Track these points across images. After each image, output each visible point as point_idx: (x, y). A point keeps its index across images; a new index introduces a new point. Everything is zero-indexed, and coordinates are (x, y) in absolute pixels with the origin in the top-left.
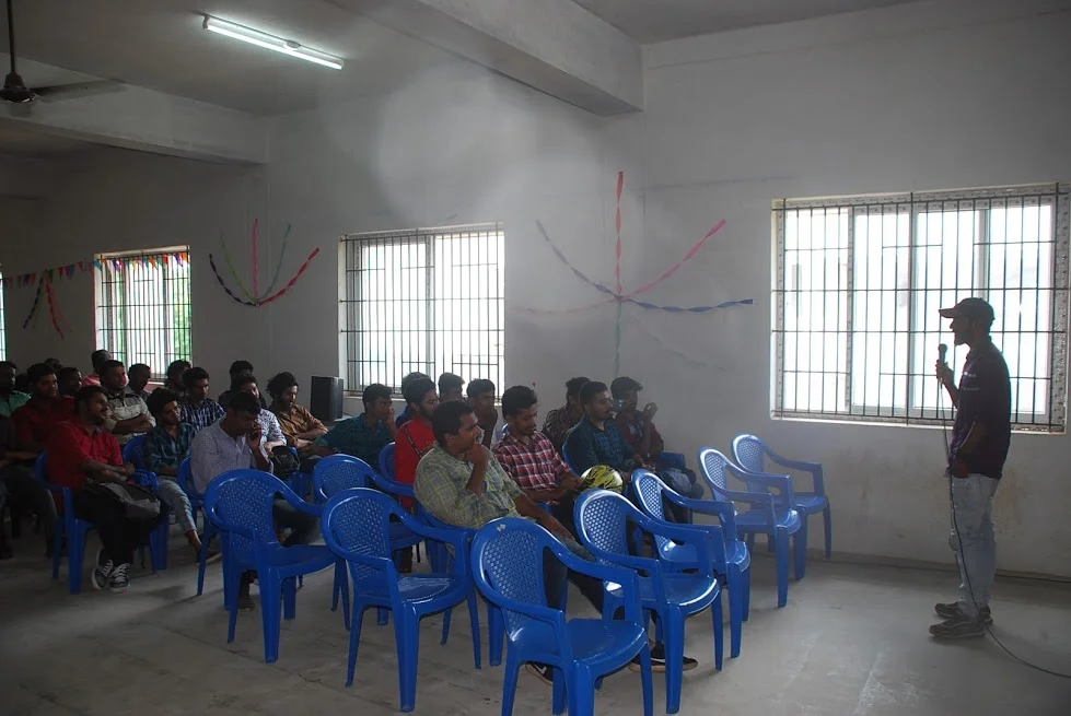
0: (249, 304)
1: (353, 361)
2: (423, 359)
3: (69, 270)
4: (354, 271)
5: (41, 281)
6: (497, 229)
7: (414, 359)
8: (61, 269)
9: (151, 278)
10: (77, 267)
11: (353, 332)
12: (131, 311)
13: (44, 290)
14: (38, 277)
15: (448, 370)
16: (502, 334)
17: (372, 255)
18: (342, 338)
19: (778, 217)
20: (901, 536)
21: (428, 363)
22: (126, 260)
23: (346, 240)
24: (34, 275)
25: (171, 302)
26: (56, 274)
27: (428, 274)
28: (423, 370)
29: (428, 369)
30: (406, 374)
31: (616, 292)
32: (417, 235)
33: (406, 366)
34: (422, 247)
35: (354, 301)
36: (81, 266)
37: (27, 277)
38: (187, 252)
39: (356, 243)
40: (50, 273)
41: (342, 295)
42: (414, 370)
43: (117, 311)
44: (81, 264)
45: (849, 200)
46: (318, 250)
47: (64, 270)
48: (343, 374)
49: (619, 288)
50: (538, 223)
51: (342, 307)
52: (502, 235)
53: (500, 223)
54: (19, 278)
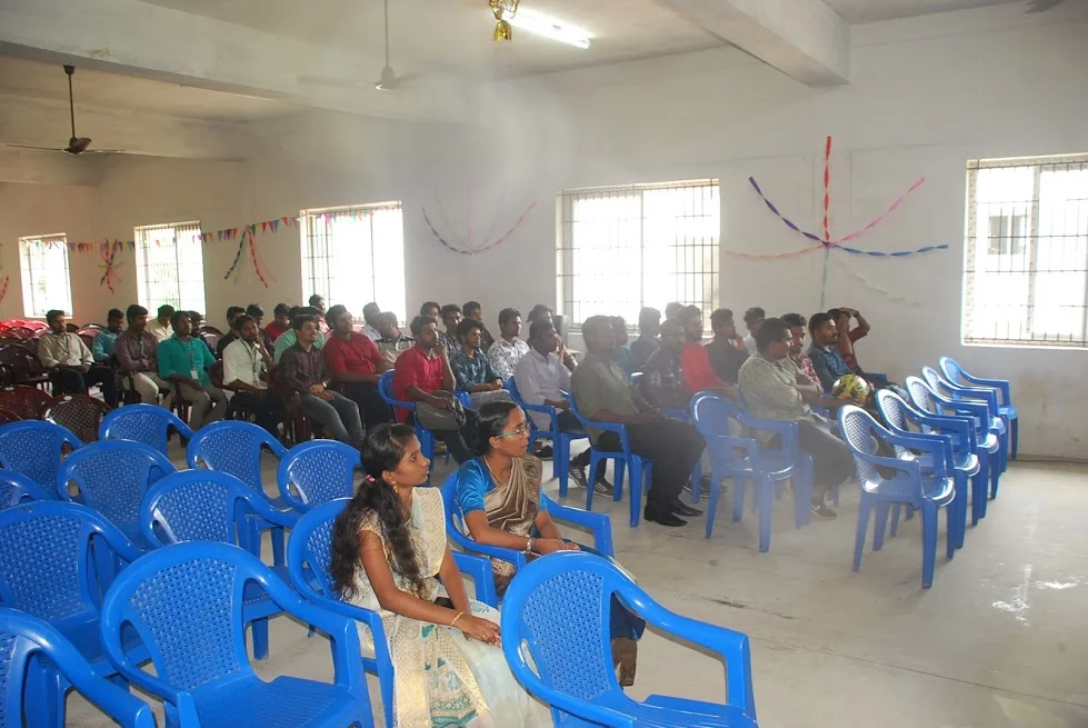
0: (464, 252)
1: (570, 302)
3: (273, 225)
4: (568, 222)
5: (243, 236)
6: (711, 185)
8: (264, 225)
10: (281, 223)
11: (568, 276)
13: (247, 245)
14: (239, 234)
16: (716, 276)
17: (582, 208)
18: (559, 281)
19: (971, 175)
20: (1077, 440)
22: (332, 214)
23: (563, 195)
24: (235, 230)
26: (259, 229)
31: (823, 238)
32: (633, 190)
35: (568, 249)
36: (285, 221)
37: (228, 232)
38: (399, 206)
39: (570, 197)
40: (253, 227)
41: (559, 244)
44: (285, 219)
45: (1036, 160)
46: (535, 203)
47: (268, 225)
49: (827, 236)
50: (751, 179)
51: (559, 255)
52: (716, 189)
53: (715, 180)
54: (220, 233)
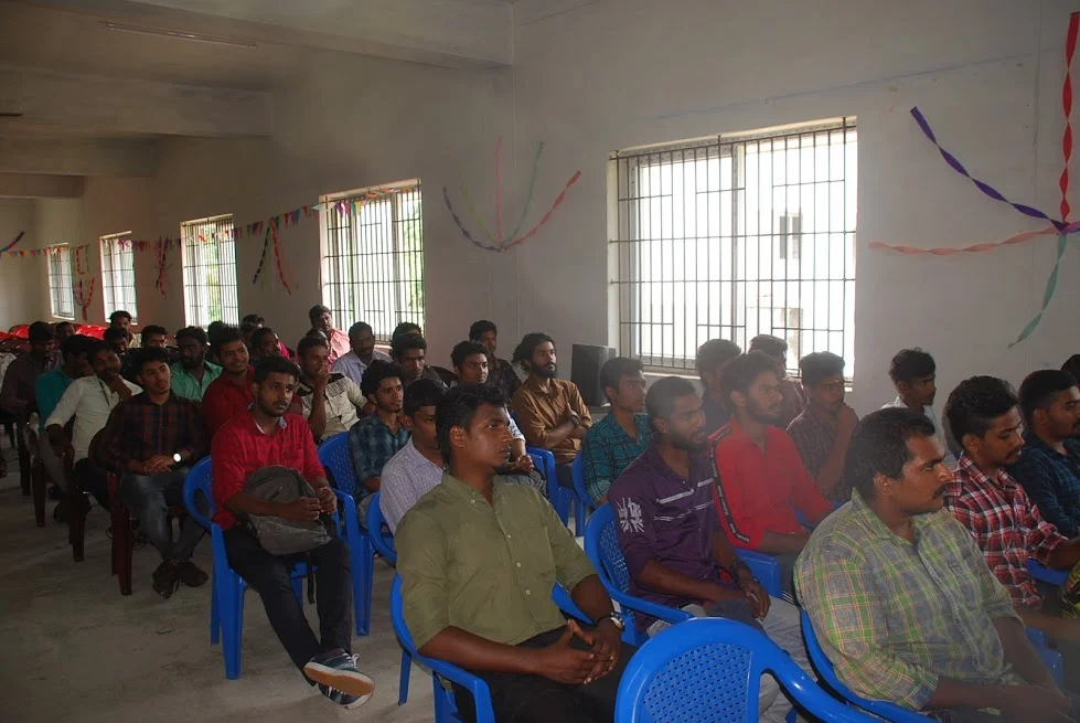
0: (491, 248)
1: (628, 324)
2: (727, 320)
3: (295, 215)
4: (628, 199)
5: (268, 231)
6: (845, 128)
7: (715, 320)
8: (286, 216)
9: (379, 221)
10: (302, 212)
11: (628, 283)
12: (359, 262)
13: (271, 242)
14: (266, 226)
15: (765, 331)
17: (653, 178)
18: (612, 292)
21: (733, 327)
22: (351, 202)
23: (618, 158)
24: (262, 223)
25: (401, 250)
26: (282, 219)
27: (735, 200)
28: (726, 336)
29: (733, 334)
30: (702, 341)
31: (1057, 216)
32: (719, 145)
33: (703, 331)
34: (727, 161)
35: (628, 241)
36: (306, 211)
37: (255, 226)
38: (418, 186)
39: (632, 161)
40: (276, 220)
41: (612, 233)
42: (715, 335)
43: (344, 262)
44: (305, 208)
46: (579, 173)
47: (290, 217)
48: (613, 342)
49: (1065, 209)
50: (915, 113)
51: (612, 250)
52: (852, 136)
53: (851, 119)
54: (248, 226)
